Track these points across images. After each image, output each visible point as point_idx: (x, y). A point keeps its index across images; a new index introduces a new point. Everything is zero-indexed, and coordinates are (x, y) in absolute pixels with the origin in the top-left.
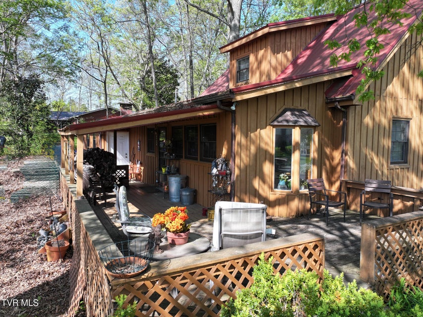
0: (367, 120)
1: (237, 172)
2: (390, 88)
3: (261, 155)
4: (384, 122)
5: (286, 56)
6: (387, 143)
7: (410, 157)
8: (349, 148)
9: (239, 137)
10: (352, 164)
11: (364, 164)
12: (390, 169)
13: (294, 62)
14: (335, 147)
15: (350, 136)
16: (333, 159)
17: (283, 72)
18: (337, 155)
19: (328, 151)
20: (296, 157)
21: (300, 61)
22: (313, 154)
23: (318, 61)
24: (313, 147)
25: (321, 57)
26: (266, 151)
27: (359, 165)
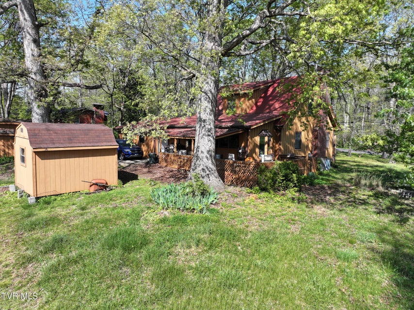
0: (287, 133)
1: (249, 151)
2: (294, 120)
3: (255, 146)
4: (293, 133)
5: (252, 101)
6: (294, 141)
7: (302, 146)
8: (281, 143)
9: (250, 140)
10: (282, 148)
11: (286, 148)
12: (294, 151)
13: (256, 104)
14: (277, 143)
15: (282, 139)
16: (276, 147)
17: (252, 109)
18: (277, 146)
19: (274, 144)
20: (266, 146)
21: (259, 104)
22: (271, 145)
23: (268, 107)
24: (271, 143)
25: (269, 105)
26: (257, 144)
27: (284, 149)
